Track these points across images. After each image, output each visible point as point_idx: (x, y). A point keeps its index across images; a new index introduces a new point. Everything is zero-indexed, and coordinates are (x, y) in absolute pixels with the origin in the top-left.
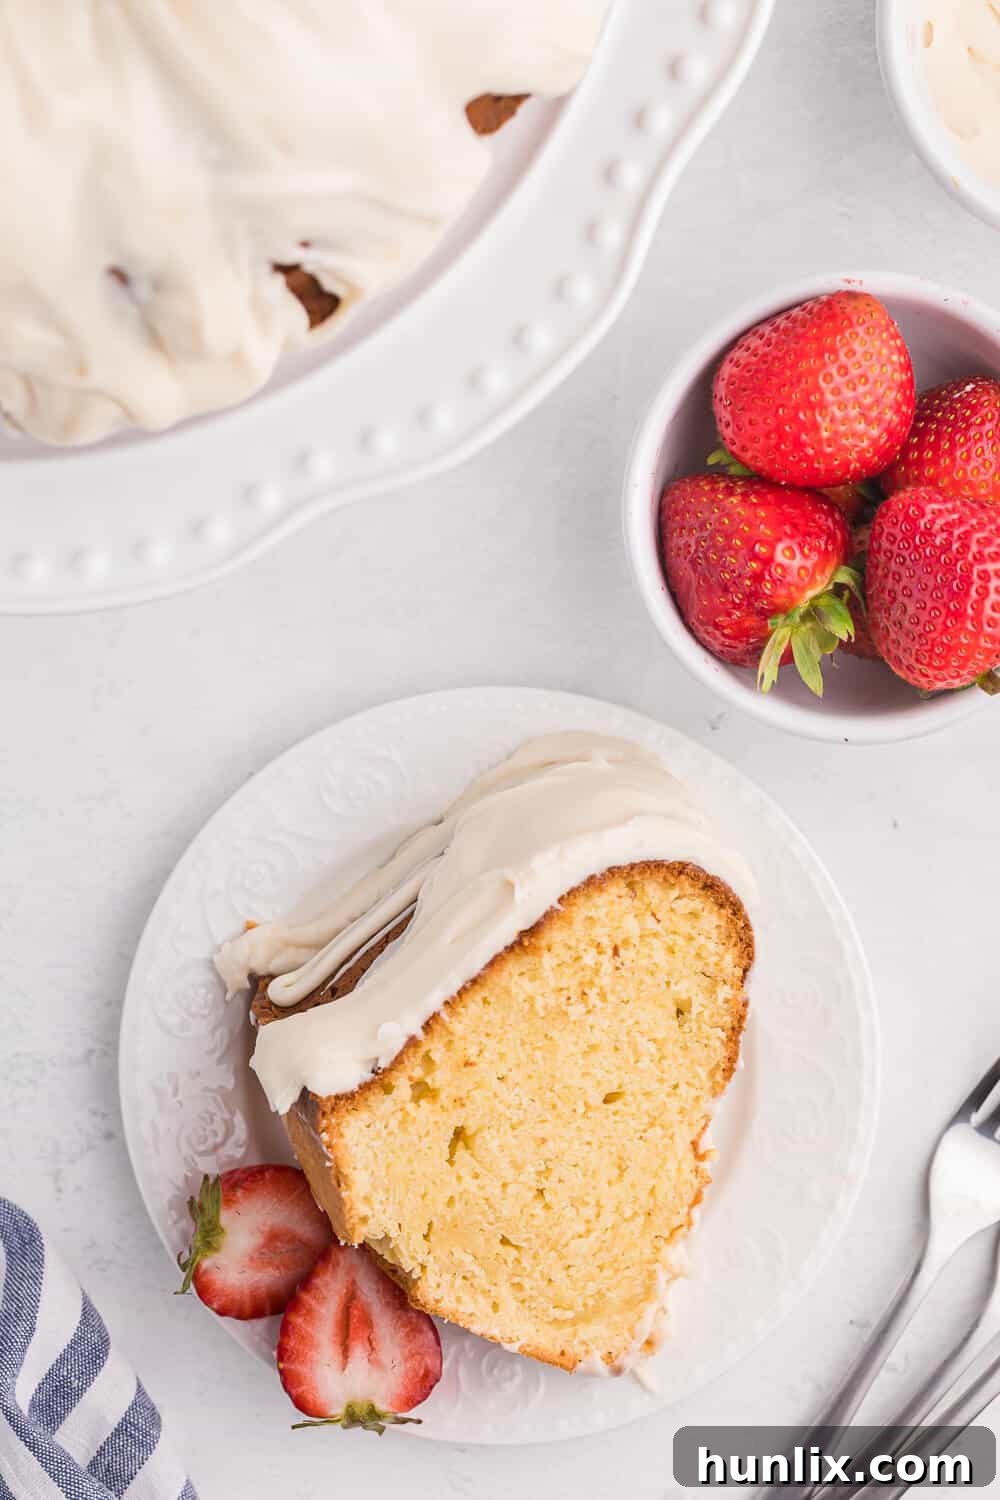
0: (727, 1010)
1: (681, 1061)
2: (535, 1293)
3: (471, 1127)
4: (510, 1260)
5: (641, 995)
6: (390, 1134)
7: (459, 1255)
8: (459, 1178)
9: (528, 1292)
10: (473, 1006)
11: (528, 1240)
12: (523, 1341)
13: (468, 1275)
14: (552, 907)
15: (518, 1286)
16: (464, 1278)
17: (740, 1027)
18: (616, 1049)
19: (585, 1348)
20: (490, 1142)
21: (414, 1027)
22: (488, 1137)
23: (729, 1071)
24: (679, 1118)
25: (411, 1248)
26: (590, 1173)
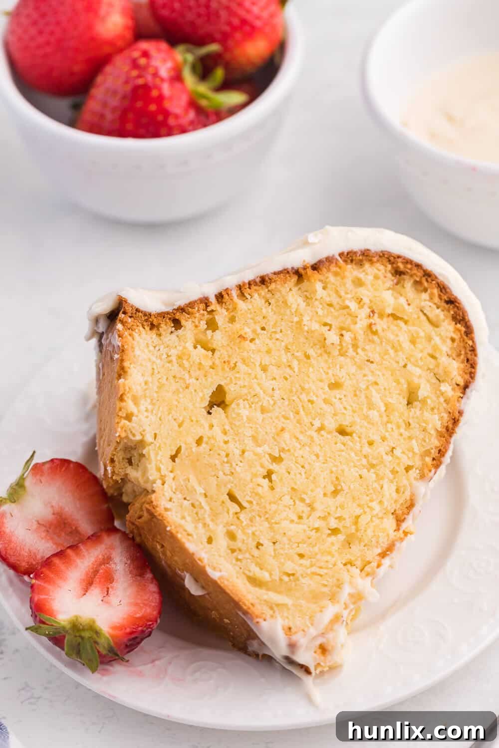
0: (445, 409)
1: (402, 430)
2: (244, 548)
3: (232, 391)
4: (232, 511)
5: (384, 362)
6: (170, 362)
7: (193, 482)
8: (211, 426)
9: (239, 544)
10: (257, 298)
11: (250, 502)
12: (223, 573)
13: (197, 503)
14: (333, 256)
15: (232, 536)
16: (193, 505)
17: (453, 429)
18: (355, 395)
19: (271, 612)
20: (241, 410)
21: (211, 292)
22: (242, 406)
23: (437, 462)
24: (391, 476)
25: (159, 458)
26: (311, 478)
